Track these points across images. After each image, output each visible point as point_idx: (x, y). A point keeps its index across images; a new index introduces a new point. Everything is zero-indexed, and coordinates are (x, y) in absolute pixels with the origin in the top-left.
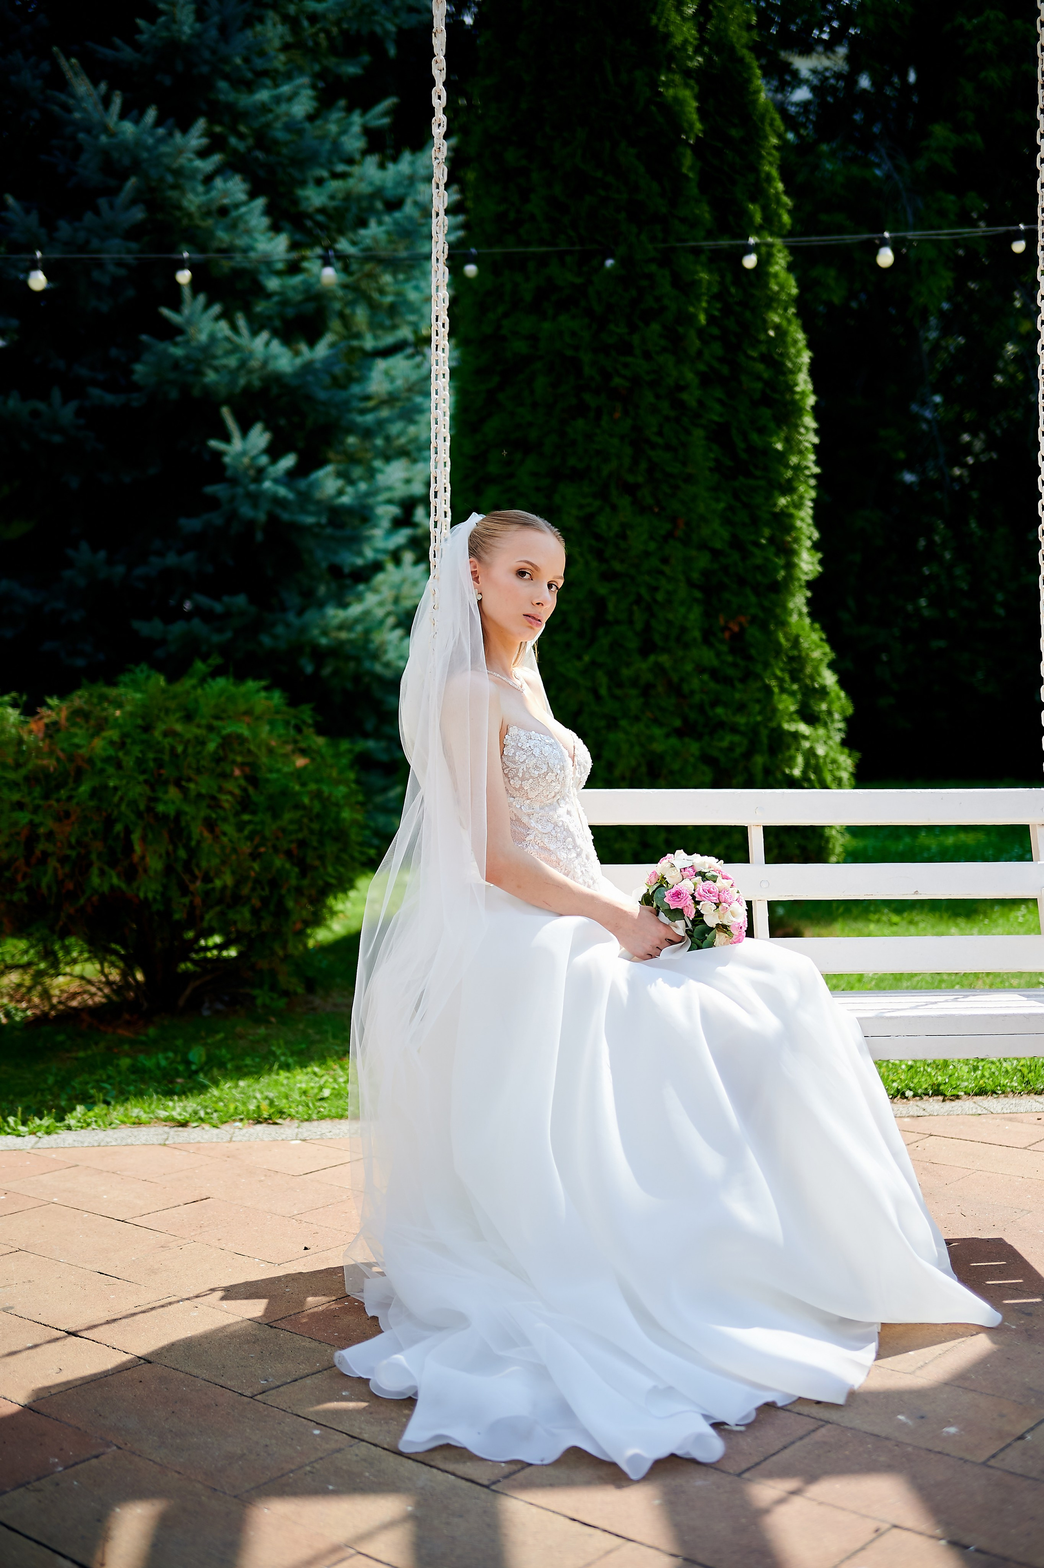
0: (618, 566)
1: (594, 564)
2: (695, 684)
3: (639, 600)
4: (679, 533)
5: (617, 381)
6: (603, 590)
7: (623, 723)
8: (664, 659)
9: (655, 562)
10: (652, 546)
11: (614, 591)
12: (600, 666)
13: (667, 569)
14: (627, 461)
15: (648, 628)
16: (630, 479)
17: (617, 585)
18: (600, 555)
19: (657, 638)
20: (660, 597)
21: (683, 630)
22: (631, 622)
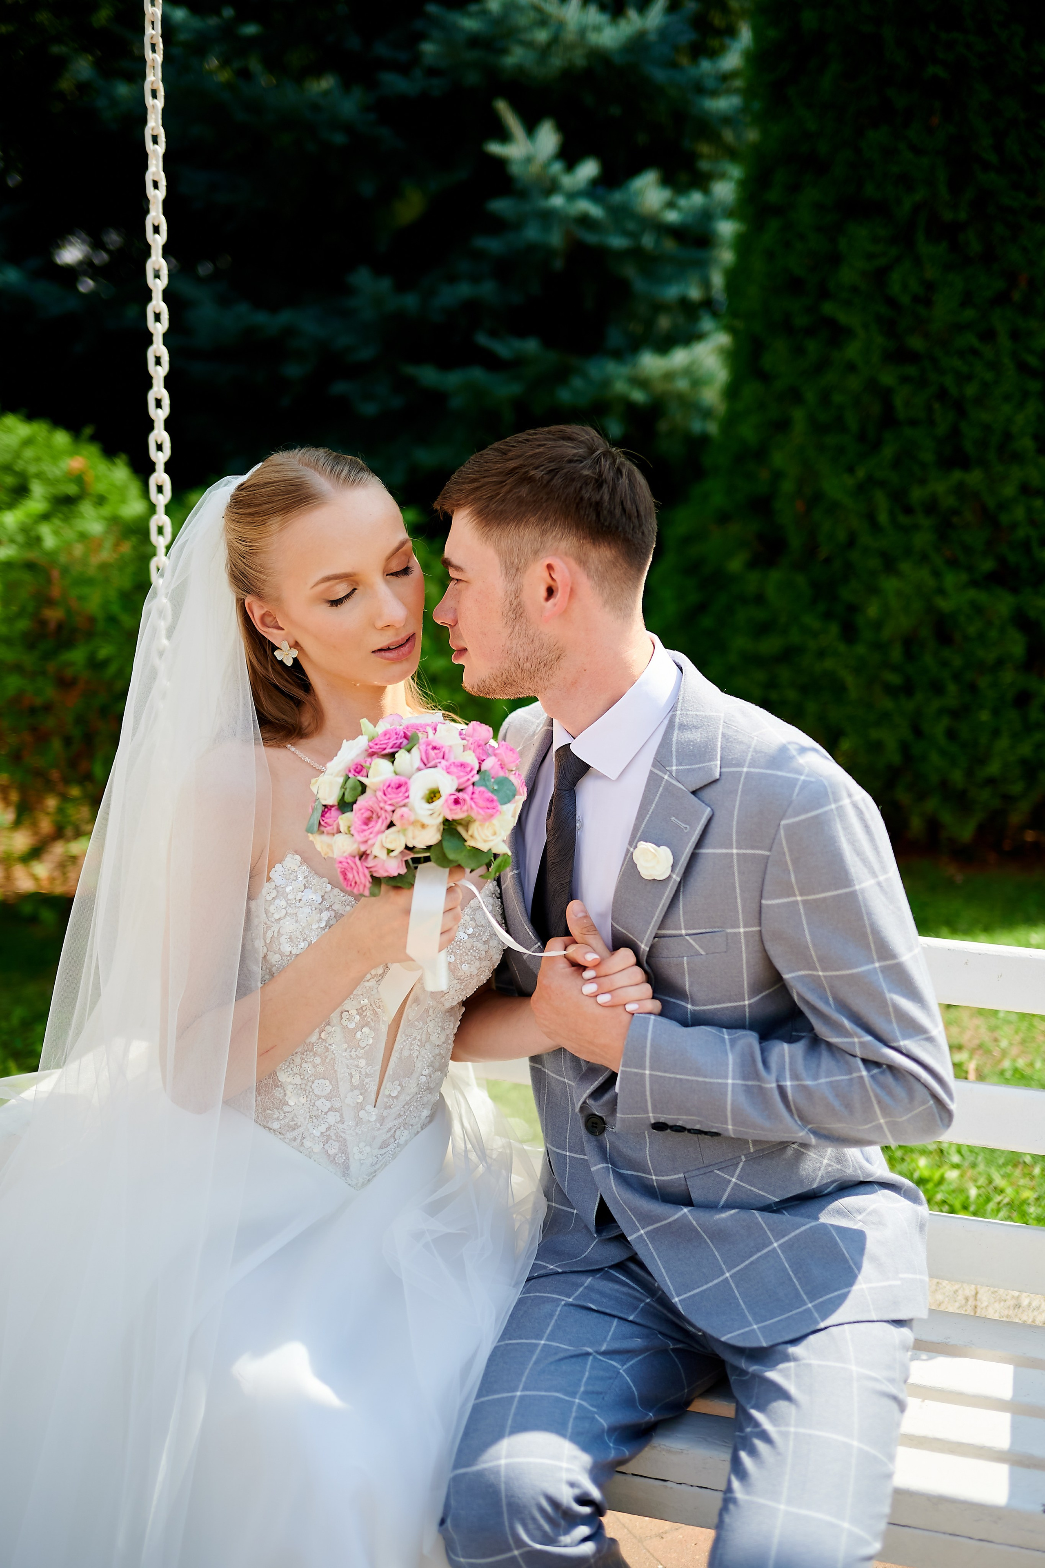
0: (916, 343)
1: (879, 340)
2: (1019, 513)
3: (942, 394)
4: (1017, 296)
5: (933, 70)
6: (887, 378)
7: (905, 567)
8: (974, 478)
9: (970, 339)
10: (969, 314)
11: (905, 380)
12: (882, 484)
13: (987, 351)
14: (943, 190)
15: (955, 433)
16: (948, 216)
17: (912, 370)
18: (889, 328)
19: (969, 447)
20: (971, 390)
21: (1008, 436)
22: (932, 423)
